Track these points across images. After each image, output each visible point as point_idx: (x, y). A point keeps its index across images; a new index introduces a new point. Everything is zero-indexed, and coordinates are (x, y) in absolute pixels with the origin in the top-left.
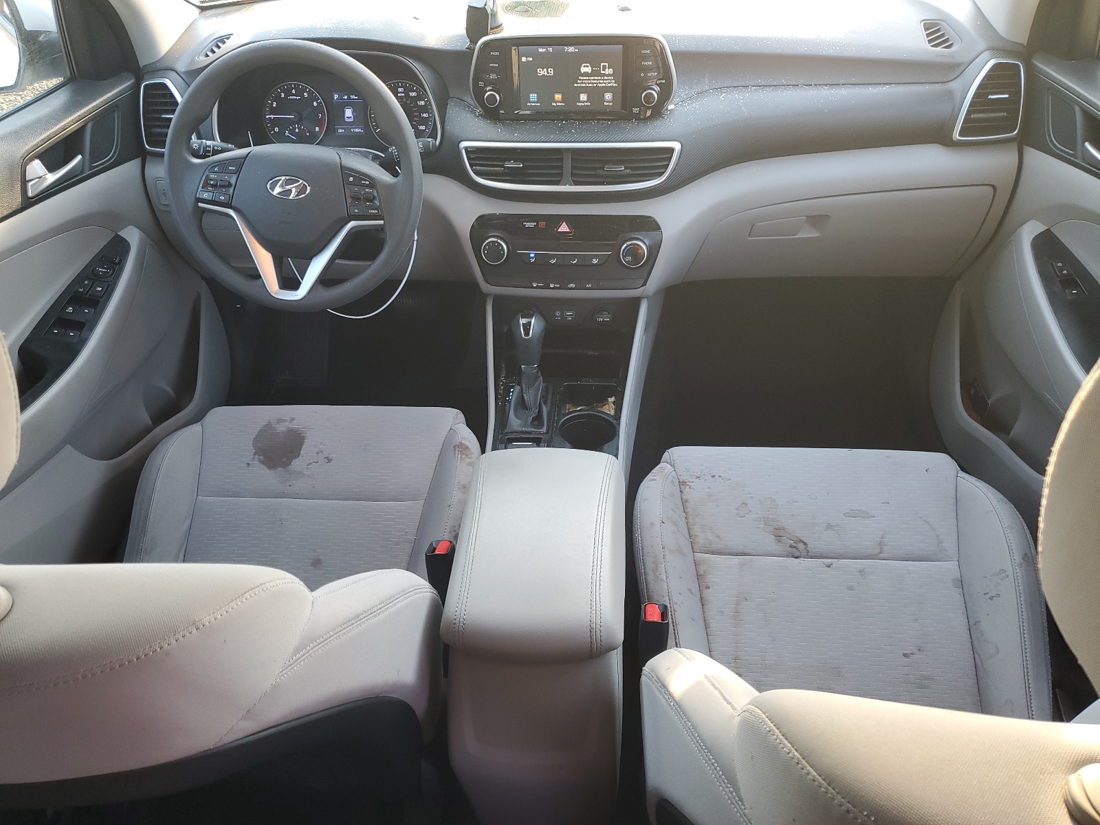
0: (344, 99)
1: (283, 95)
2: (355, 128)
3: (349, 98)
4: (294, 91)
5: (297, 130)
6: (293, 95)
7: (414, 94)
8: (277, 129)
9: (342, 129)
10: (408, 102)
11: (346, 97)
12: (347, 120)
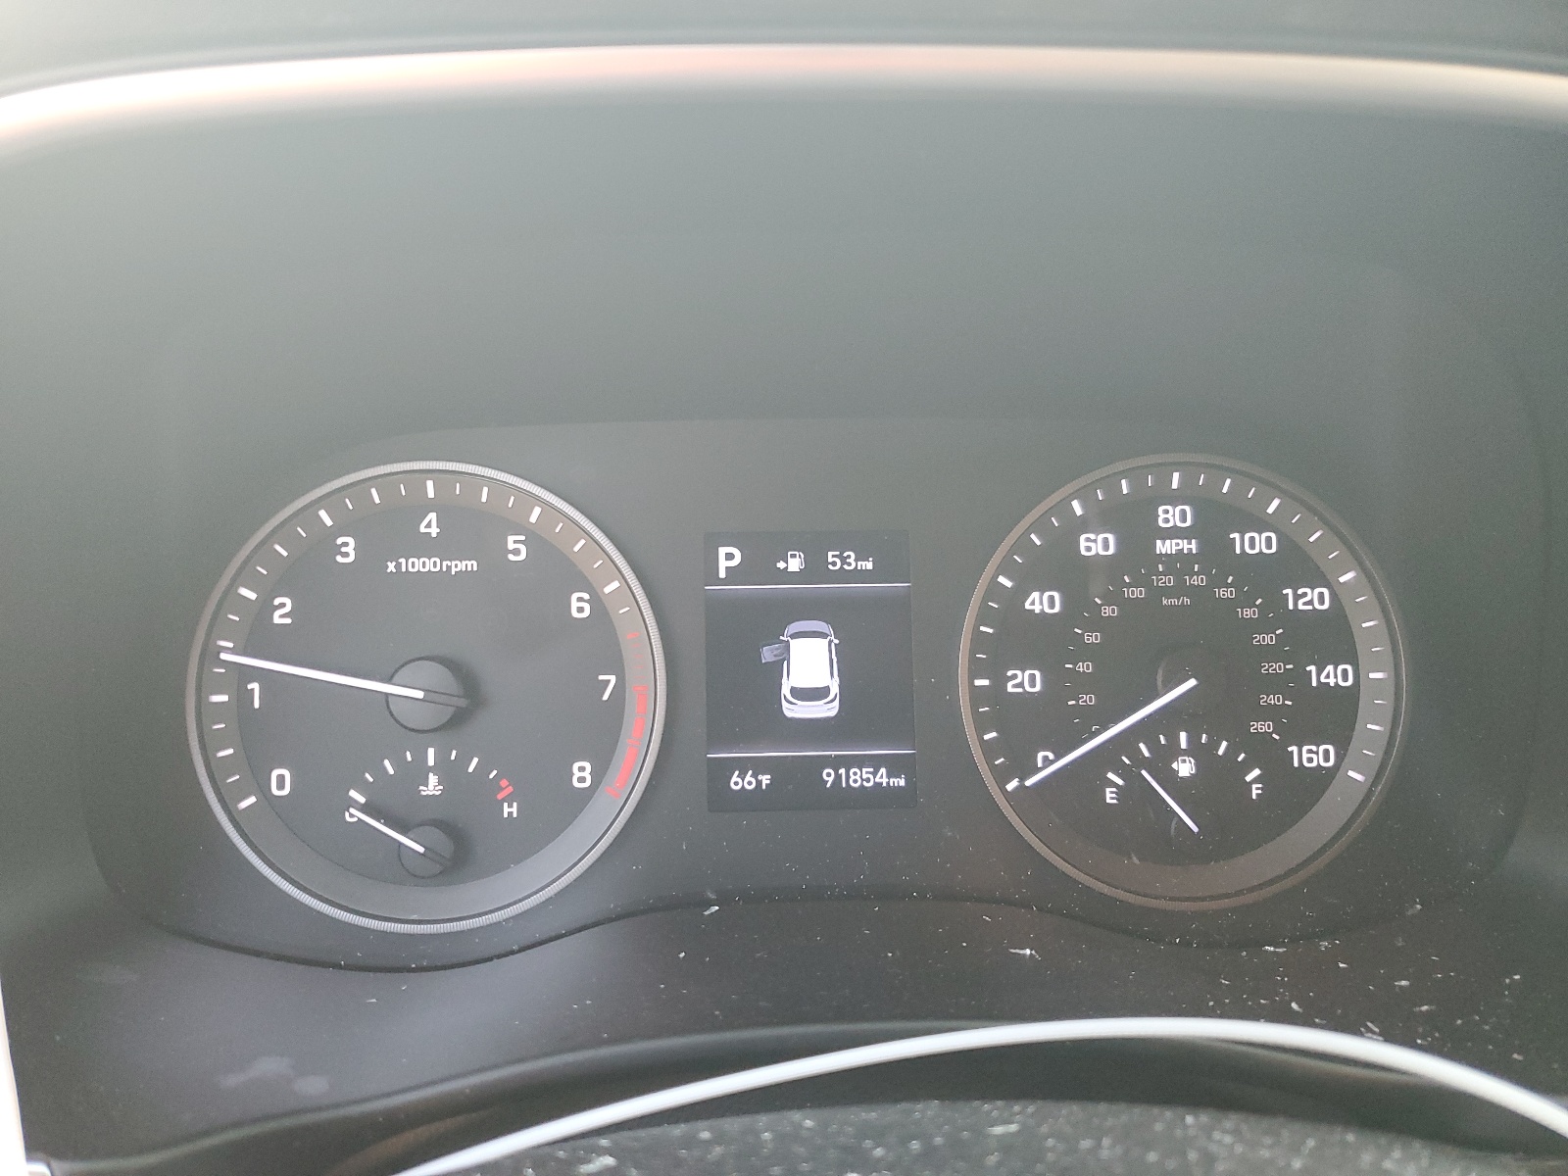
0: (787, 576)
1: (349, 546)
2: (849, 762)
3: (815, 569)
4: (430, 525)
5: (432, 786)
6: (425, 547)
7: (1259, 543)
8: (281, 781)
9: (759, 766)
10: (1224, 593)
11: (795, 564)
12: (797, 711)
